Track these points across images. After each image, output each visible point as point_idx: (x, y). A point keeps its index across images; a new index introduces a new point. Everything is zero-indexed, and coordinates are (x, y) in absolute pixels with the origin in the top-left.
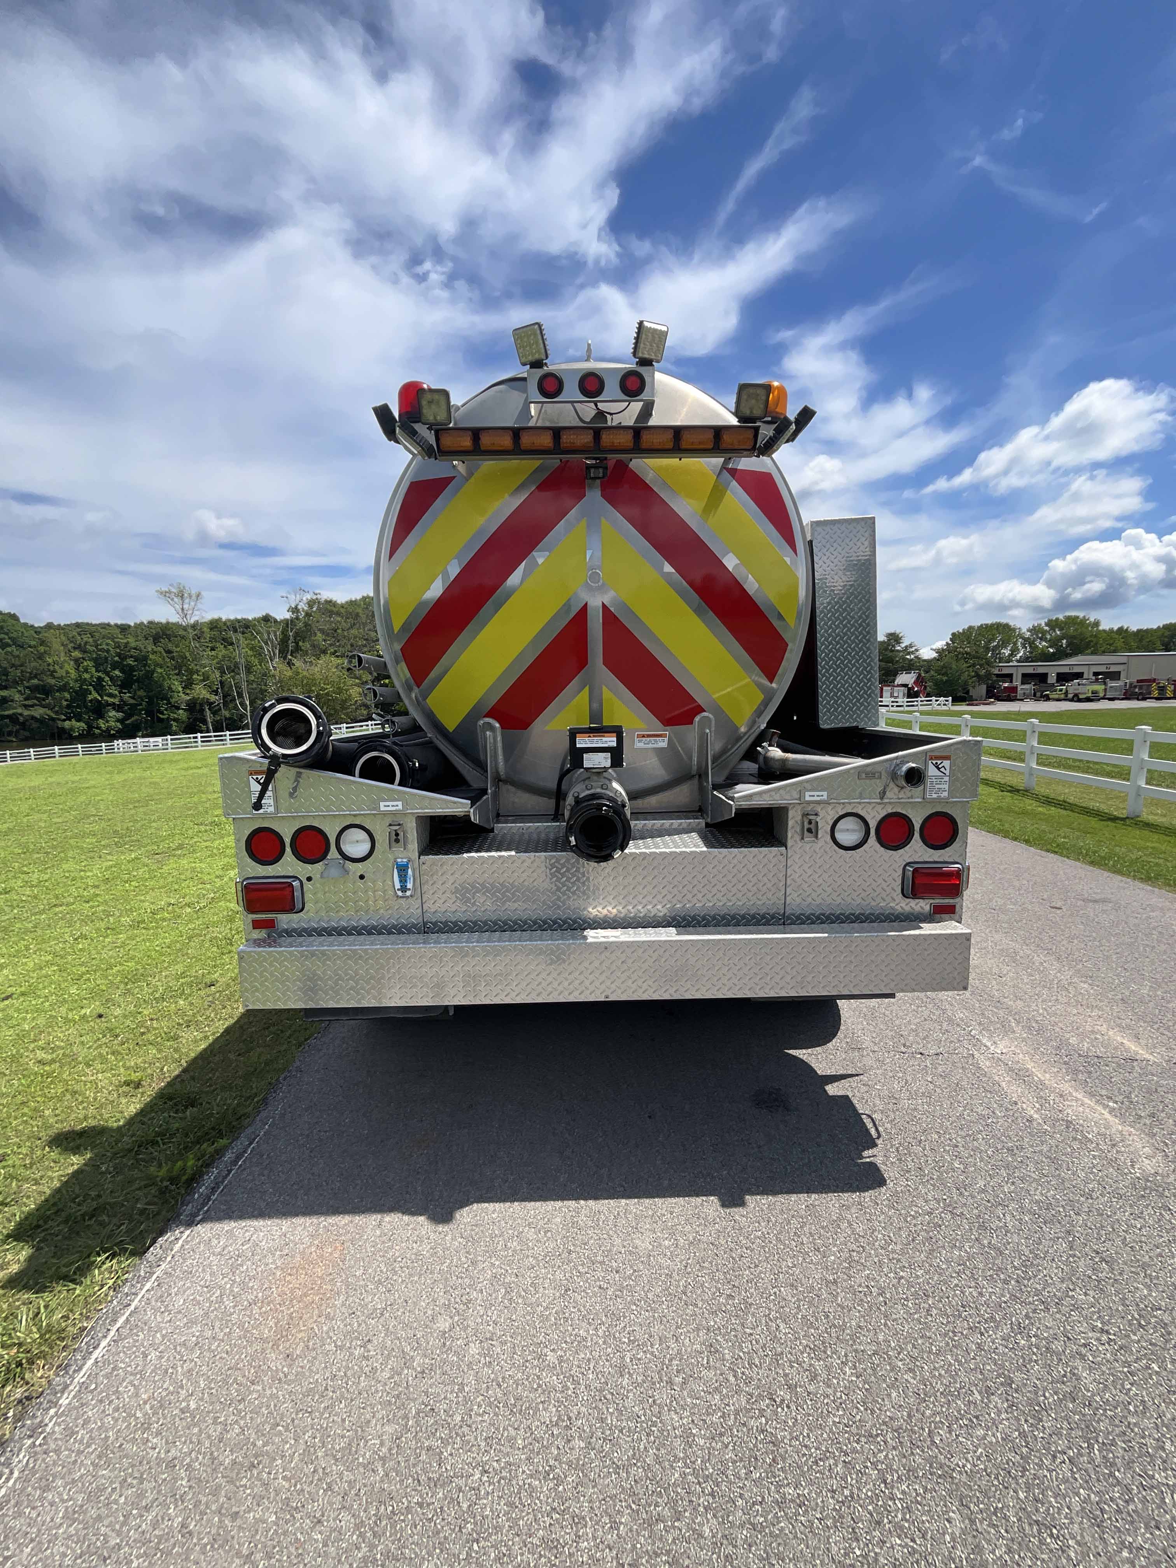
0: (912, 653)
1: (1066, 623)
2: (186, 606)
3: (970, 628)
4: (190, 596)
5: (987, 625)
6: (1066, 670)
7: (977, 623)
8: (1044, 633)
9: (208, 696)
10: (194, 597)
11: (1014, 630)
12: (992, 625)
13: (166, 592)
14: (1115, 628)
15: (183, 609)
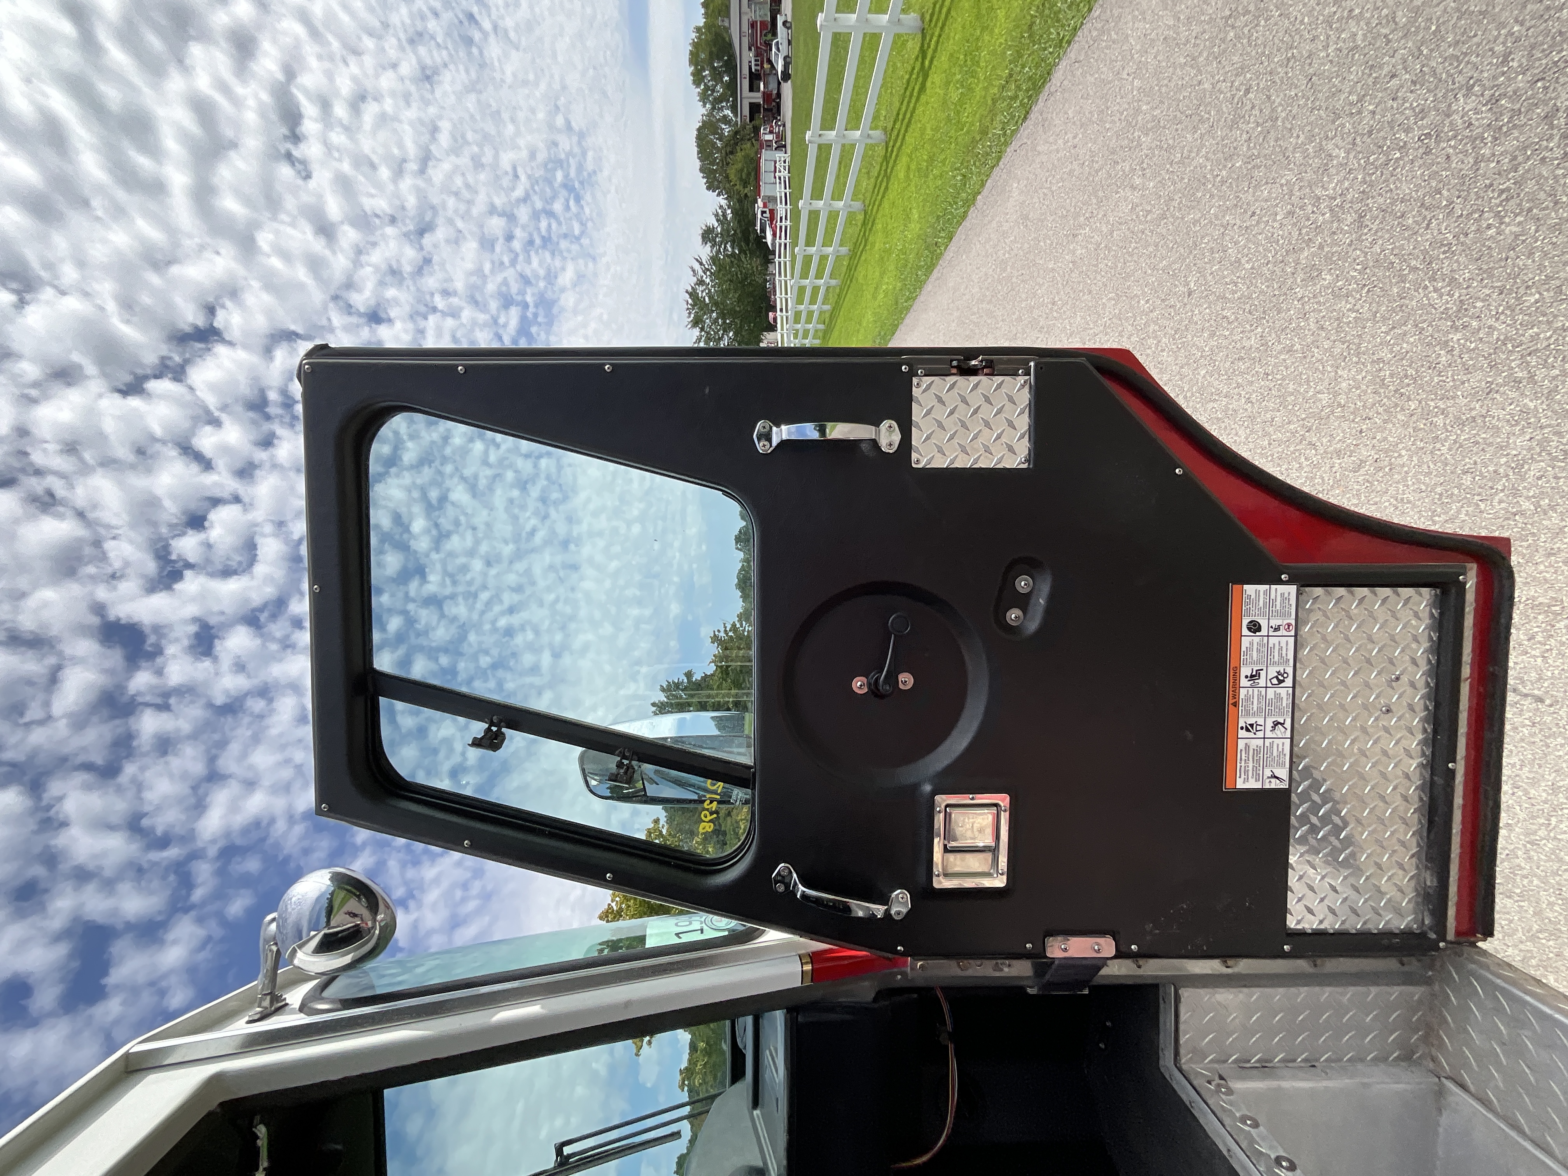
0: (723, 213)
1: (696, 65)
3: (701, 170)
5: (698, 153)
7: (698, 164)
8: (707, 88)
11: (703, 122)
12: (698, 146)
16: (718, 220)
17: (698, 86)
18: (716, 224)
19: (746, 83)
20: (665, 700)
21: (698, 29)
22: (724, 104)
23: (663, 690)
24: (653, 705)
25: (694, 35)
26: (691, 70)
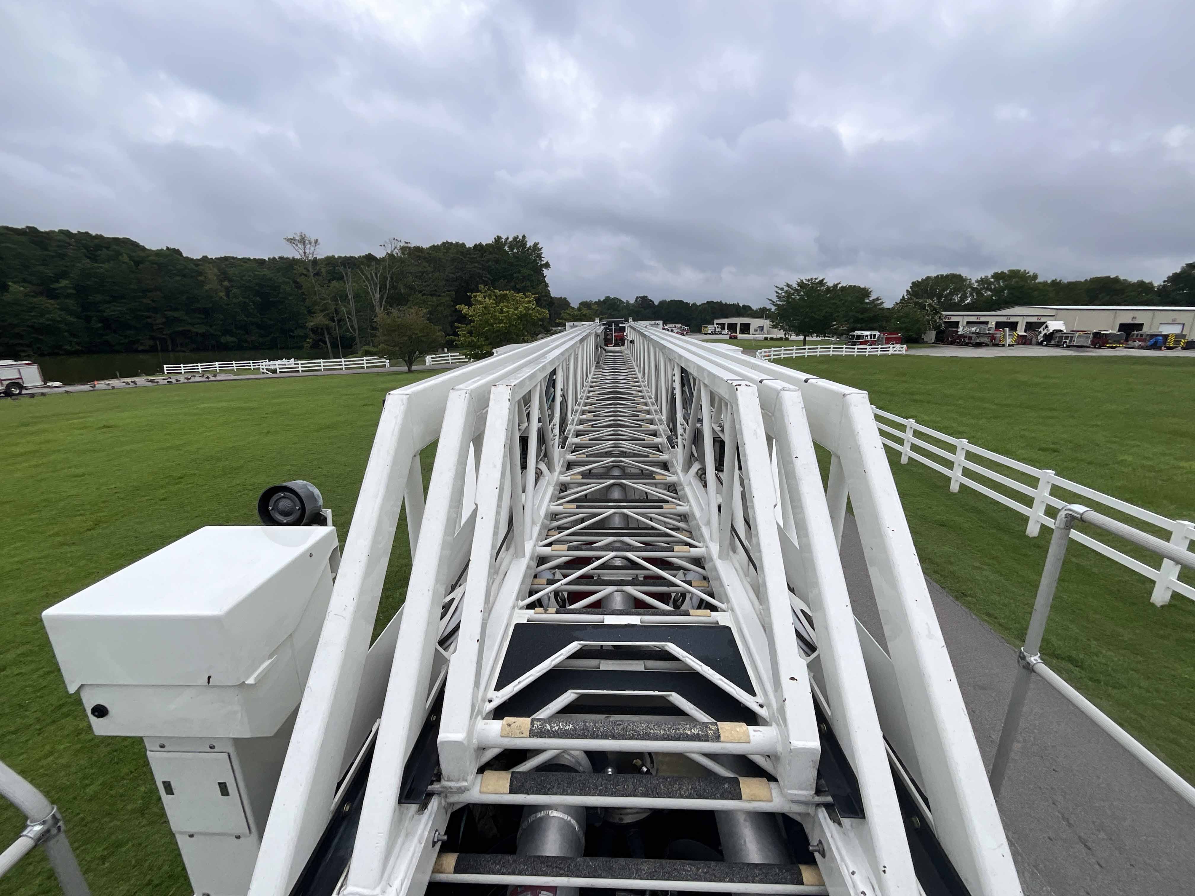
0: (879, 305)
1: (1008, 276)
2: (307, 251)
3: (928, 278)
4: (310, 243)
5: (942, 276)
6: (1004, 319)
7: (933, 274)
8: (990, 283)
9: (327, 322)
10: (313, 243)
11: (965, 280)
12: (947, 276)
13: (291, 239)
14: (1049, 282)
15: (305, 253)
17: (993, 277)
20: (528, 246)
23: (536, 245)
24: (524, 237)
25: (1031, 274)
26: (1006, 271)
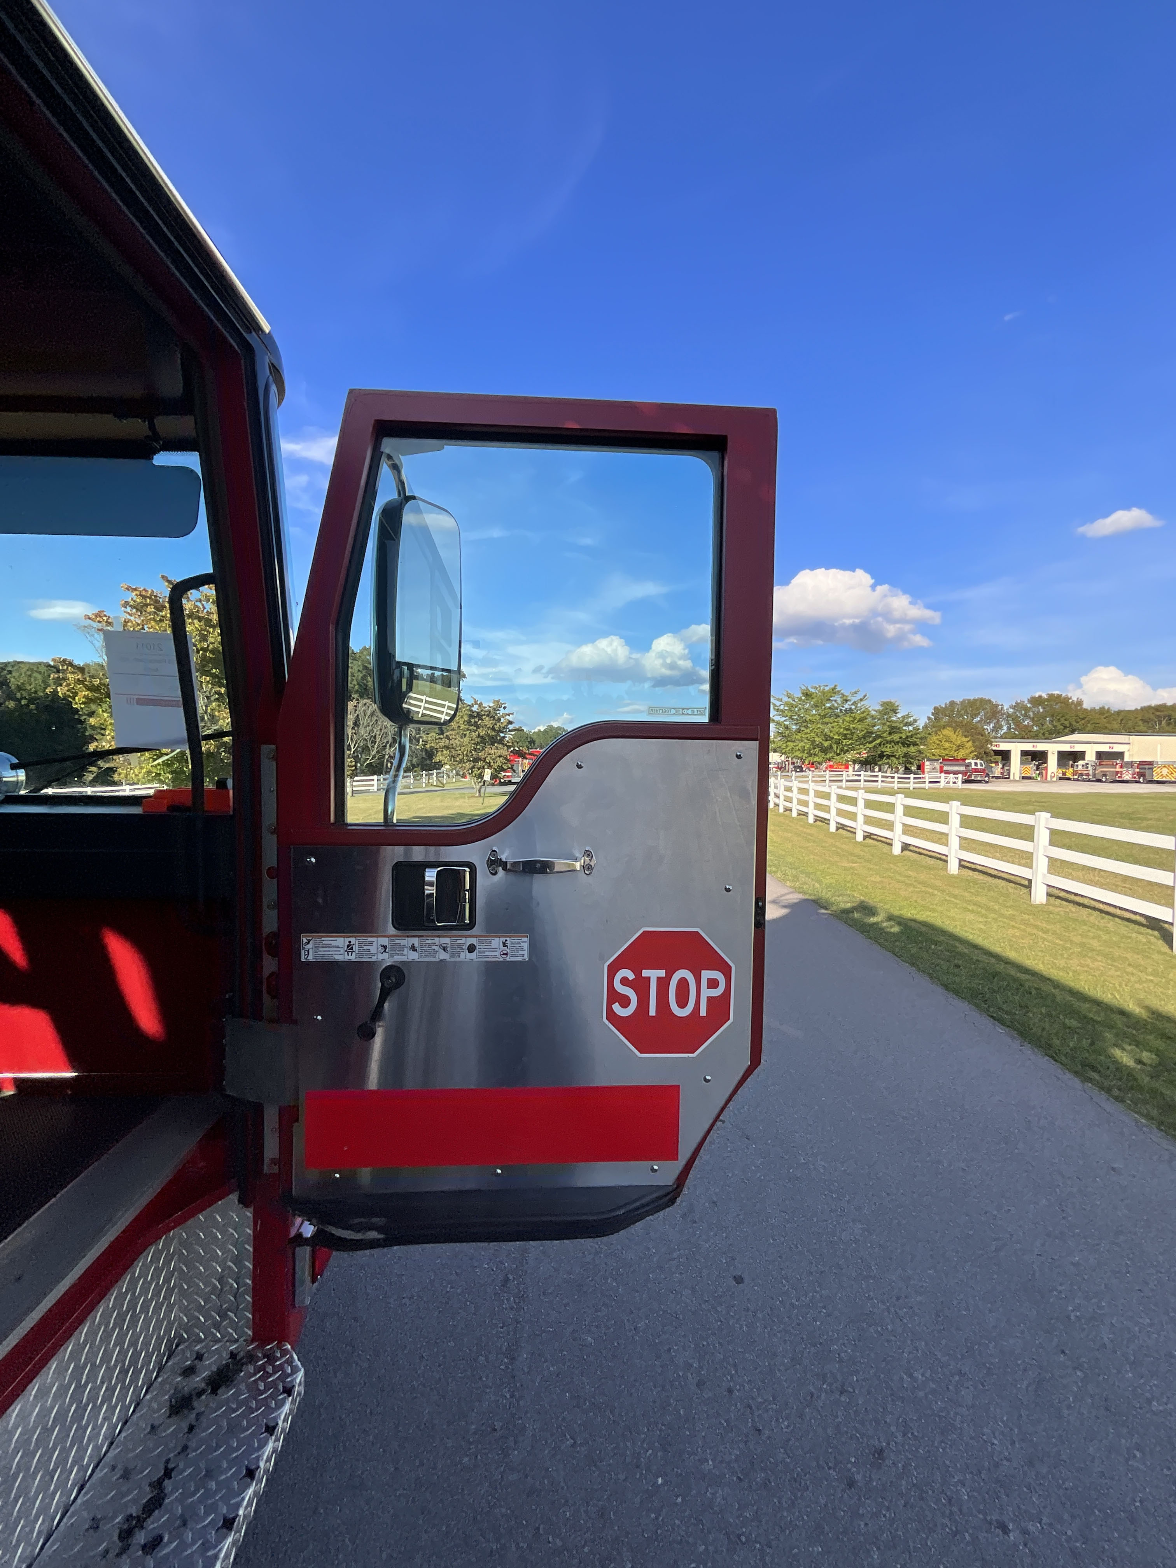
0: (910, 724)
1: (1048, 700)
3: (952, 703)
5: (969, 700)
6: (1066, 748)
7: (958, 700)
8: (1027, 710)
11: (997, 706)
12: (975, 700)
14: (1097, 708)
16: (903, 717)
17: (1030, 701)
18: (899, 716)
19: (1028, 747)
21: (1080, 703)
22: (1013, 726)
25: (1075, 699)
26: (1044, 696)
